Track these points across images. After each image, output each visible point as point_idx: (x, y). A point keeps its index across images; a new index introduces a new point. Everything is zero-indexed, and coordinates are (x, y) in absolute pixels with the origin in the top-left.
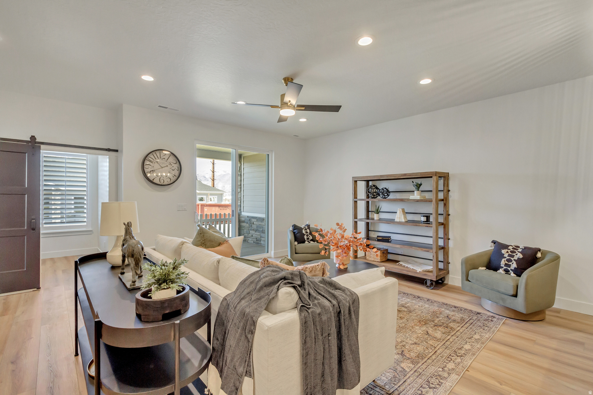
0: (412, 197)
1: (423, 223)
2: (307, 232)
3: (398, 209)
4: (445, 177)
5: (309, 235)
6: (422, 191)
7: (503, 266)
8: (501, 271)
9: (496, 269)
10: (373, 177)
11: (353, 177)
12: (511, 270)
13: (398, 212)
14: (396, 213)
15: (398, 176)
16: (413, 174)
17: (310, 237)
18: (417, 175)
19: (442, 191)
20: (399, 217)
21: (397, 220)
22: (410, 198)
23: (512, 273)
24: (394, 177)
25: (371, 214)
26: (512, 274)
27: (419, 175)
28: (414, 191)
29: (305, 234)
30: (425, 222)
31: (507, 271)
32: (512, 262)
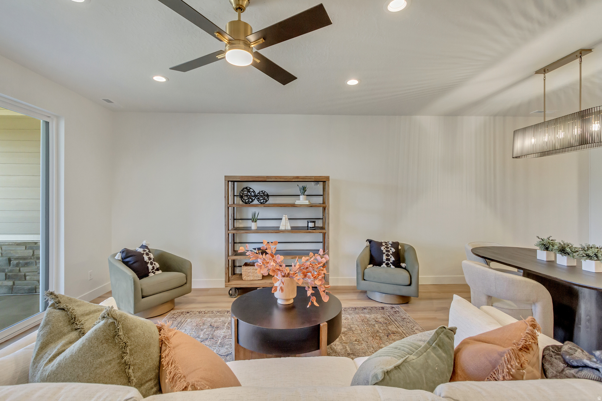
0: (297, 202)
1: (310, 229)
2: (150, 259)
3: (284, 215)
4: (324, 181)
5: (154, 262)
6: (307, 195)
7: (385, 261)
8: (384, 265)
9: (380, 264)
10: (256, 177)
11: (225, 176)
12: (391, 263)
13: (284, 218)
14: (282, 219)
15: (290, 179)
16: (306, 177)
17: (155, 266)
18: (311, 179)
19: (322, 195)
20: (285, 224)
21: (282, 228)
22: (296, 203)
23: (392, 265)
24: (285, 179)
25: (236, 222)
26: (392, 267)
27: (313, 179)
28: (299, 195)
29: (148, 262)
30: (313, 227)
31: (387, 264)
32: (390, 256)
